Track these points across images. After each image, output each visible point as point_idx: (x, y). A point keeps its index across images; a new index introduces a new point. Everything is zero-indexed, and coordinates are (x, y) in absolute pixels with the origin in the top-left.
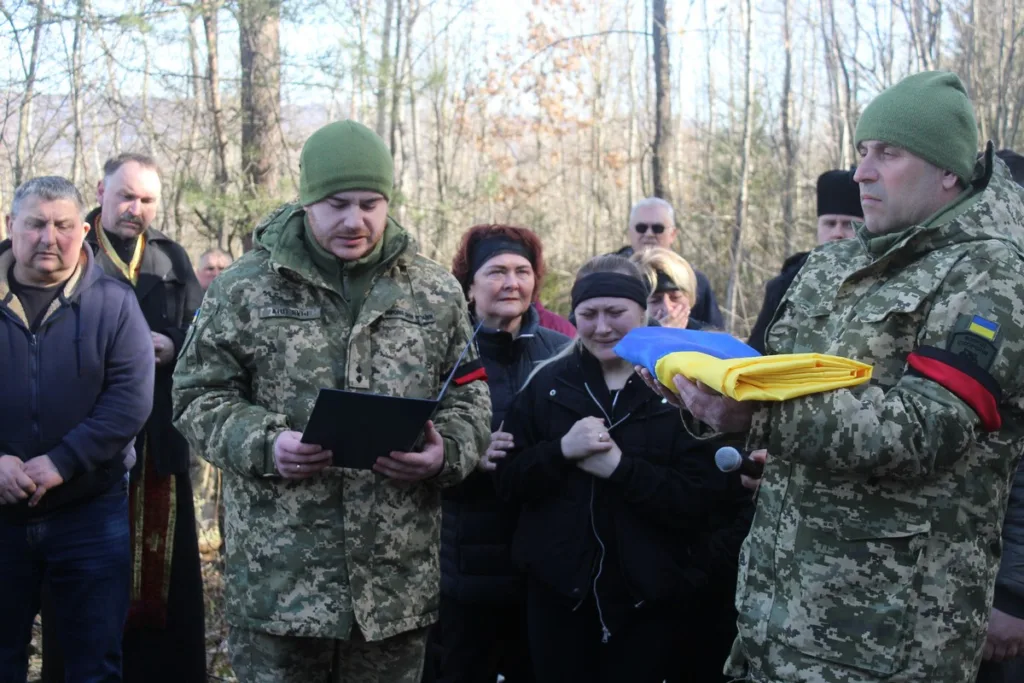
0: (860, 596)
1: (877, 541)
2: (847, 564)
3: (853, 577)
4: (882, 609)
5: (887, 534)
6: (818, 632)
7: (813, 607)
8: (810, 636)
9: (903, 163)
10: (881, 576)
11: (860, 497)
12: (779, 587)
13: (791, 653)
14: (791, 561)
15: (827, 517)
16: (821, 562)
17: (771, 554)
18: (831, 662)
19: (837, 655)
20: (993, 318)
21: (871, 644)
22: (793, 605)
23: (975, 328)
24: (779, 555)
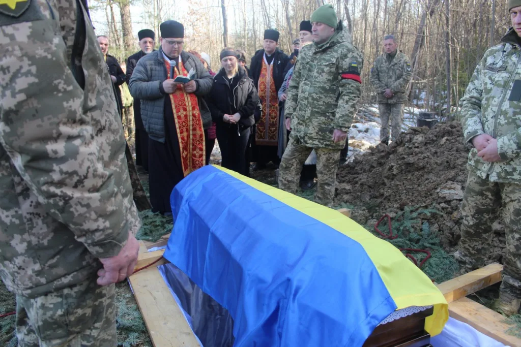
0: (325, 125)
1: (328, 113)
2: (323, 118)
3: (324, 121)
4: (330, 127)
5: (330, 111)
6: (317, 133)
7: (316, 128)
8: (315, 134)
9: (323, 26)
10: (329, 120)
11: (324, 104)
12: (306, 125)
13: (311, 138)
14: (310, 119)
15: (318, 108)
16: (317, 118)
17: (304, 117)
18: (320, 139)
19: (321, 137)
20: (355, 62)
21: (328, 134)
22: (311, 128)
23: (353, 65)
24: (306, 117)
